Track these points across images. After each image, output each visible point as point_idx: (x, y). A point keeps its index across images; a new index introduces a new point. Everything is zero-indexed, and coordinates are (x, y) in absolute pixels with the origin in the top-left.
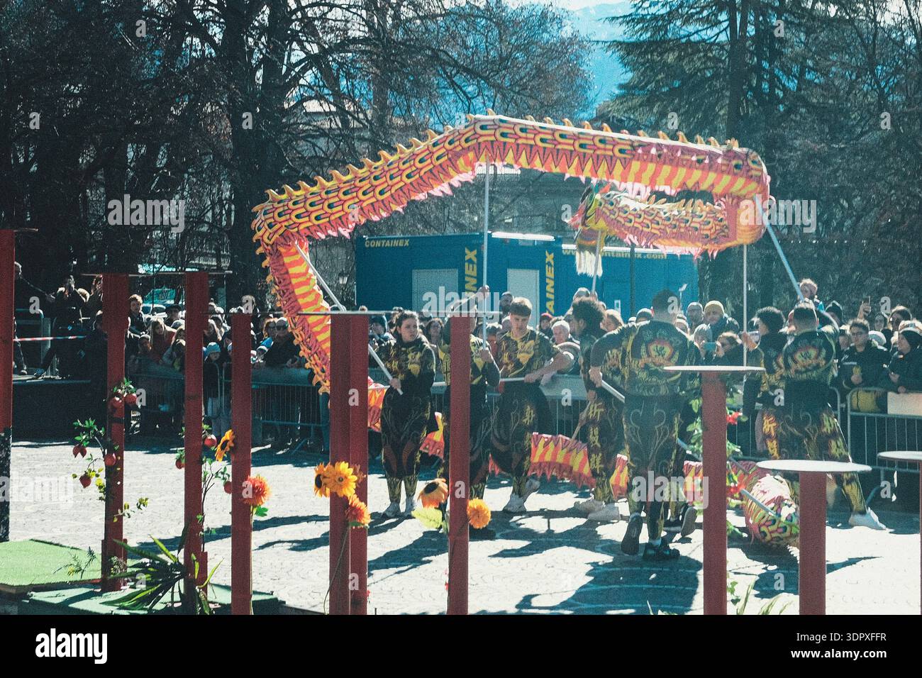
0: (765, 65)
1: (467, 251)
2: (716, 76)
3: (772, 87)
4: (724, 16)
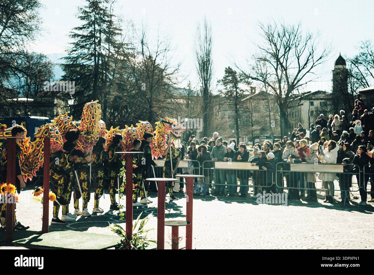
0: (104, 72)
1: (23, 122)
2: (90, 74)
3: (106, 78)
4: (93, 58)
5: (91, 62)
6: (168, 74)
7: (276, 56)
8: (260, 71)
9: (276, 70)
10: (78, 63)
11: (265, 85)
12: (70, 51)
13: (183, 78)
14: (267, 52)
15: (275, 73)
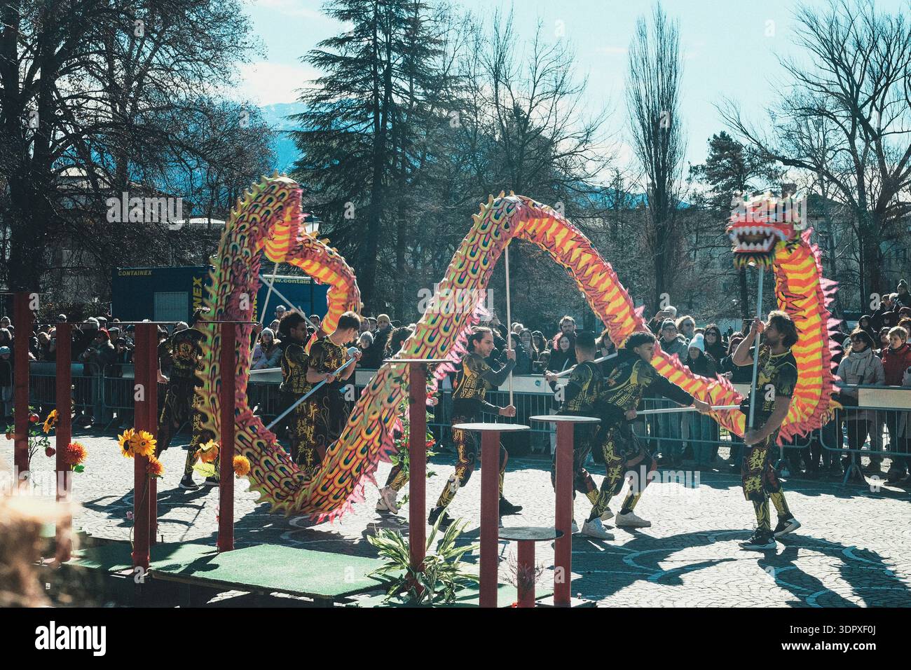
0: (399, 150)
1: (194, 279)
2: (365, 157)
3: (404, 165)
4: (371, 115)
5: (365, 125)
6: (562, 155)
7: (850, 101)
8: (807, 141)
9: (851, 138)
10: (333, 128)
11: (822, 179)
12: (314, 98)
13: (601, 164)
14: (827, 91)
15: (847, 146)
